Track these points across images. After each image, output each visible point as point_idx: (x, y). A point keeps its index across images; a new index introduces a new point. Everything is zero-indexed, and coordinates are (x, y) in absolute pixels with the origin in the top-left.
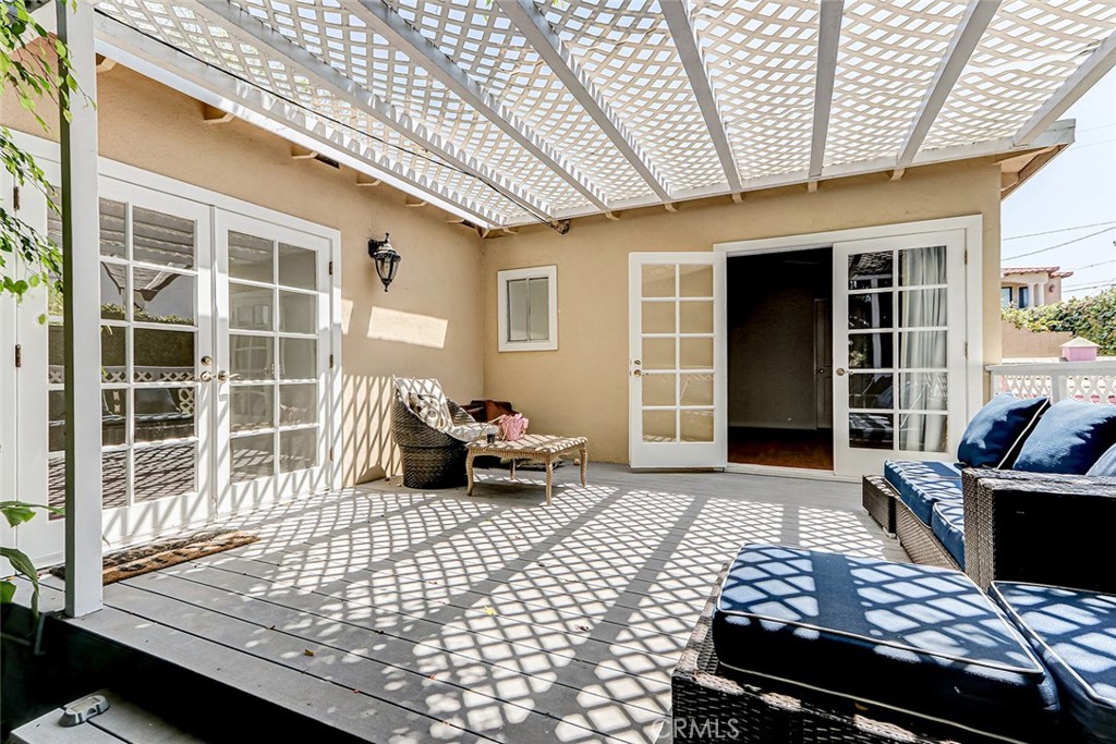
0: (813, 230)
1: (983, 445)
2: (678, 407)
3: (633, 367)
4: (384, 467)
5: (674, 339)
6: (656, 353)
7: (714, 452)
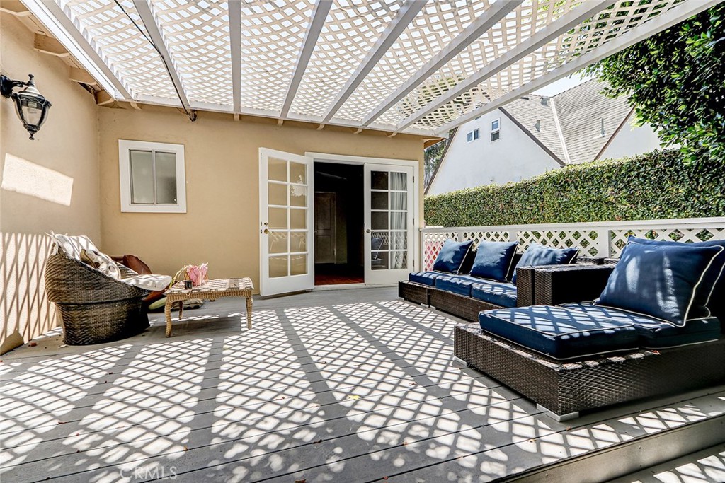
0: (356, 154)
1: (452, 262)
2: (289, 253)
3: (263, 228)
4: (21, 332)
5: (286, 209)
6: (277, 218)
7: (306, 280)
